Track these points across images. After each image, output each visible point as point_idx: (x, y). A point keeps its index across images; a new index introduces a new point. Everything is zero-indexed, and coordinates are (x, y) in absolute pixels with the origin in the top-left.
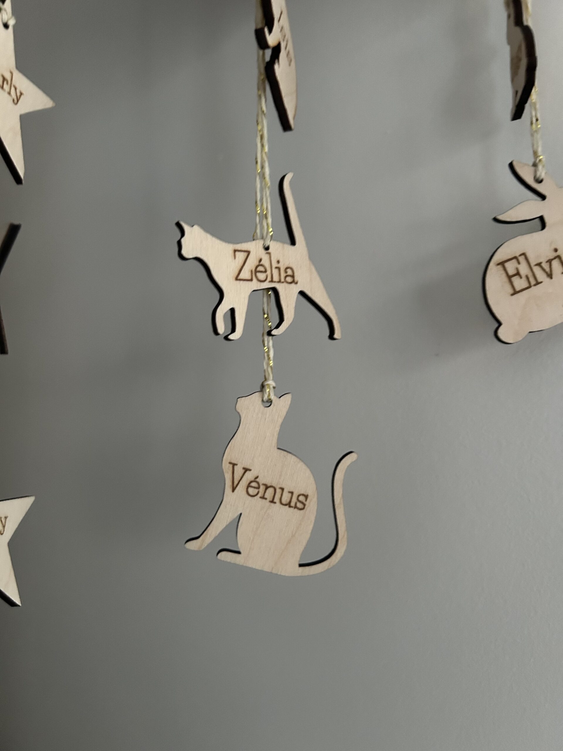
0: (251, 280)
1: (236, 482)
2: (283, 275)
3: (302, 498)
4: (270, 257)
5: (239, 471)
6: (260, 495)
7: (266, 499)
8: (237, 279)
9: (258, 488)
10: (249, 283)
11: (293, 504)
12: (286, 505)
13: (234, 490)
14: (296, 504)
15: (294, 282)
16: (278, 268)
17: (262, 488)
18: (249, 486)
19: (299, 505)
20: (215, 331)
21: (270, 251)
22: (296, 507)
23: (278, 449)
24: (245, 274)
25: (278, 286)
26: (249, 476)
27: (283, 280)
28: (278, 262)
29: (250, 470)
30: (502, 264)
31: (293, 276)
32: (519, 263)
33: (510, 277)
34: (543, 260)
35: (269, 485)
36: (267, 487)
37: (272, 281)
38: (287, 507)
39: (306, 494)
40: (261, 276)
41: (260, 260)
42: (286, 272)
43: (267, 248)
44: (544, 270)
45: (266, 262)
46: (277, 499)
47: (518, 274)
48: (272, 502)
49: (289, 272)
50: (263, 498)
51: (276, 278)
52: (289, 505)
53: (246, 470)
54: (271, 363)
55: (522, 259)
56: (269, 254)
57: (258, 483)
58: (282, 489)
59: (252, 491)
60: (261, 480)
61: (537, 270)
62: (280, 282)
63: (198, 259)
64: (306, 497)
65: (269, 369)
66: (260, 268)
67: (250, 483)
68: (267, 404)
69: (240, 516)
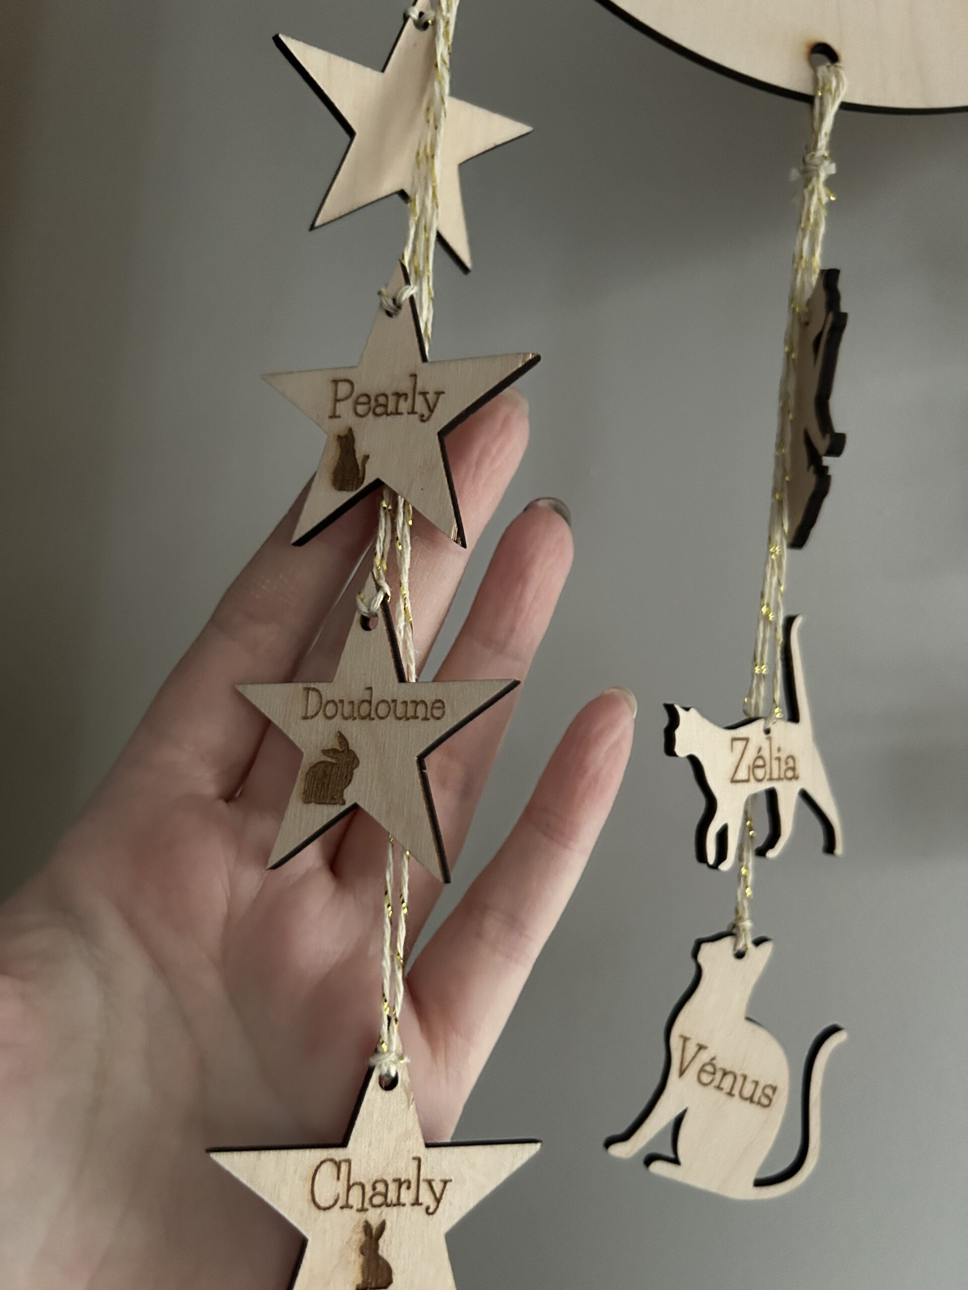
0: (747, 781)
1: (686, 1064)
2: (784, 767)
3: (769, 1091)
4: (770, 744)
5: (691, 1049)
6: (716, 1083)
7: (722, 1089)
8: (733, 781)
9: (714, 1073)
10: (745, 785)
11: (756, 1099)
12: (746, 1099)
13: (682, 1073)
14: (760, 1098)
15: (794, 777)
16: (779, 759)
17: (719, 1075)
18: (702, 1070)
19: (765, 1101)
20: (701, 856)
21: (771, 734)
22: (759, 1103)
23: (748, 1019)
24: (742, 774)
25: (778, 786)
26: (704, 1057)
27: (782, 775)
28: (779, 750)
29: (707, 1048)
31: (794, 769)
35: (728, 1069)
36: (725, 1073)
37: (771, 779)
38: (748, 1102)
39: (774, 1085)
40: (760, 773)
41: (760, 750)
42: (787, 763)
43: (767, 732)
45: (765, 753)
46: (736, 1091)
48: (730, 1094)
49: (791, 764)
50: (719, 1088)
51: (775, 776)
52: (751, 1099)
53: (701, 1047)
54: (749, 892)
56: (770, 739)
57: (714, 1066)
58: (745, 1078)
59: (705, 1078)
60: (720, 1064)
62: (779, 779)
63: (694, 761)
64: (774, 1089)
65: (746, 903)
66: (760, 762)
67: (704, 1065)
68: (740, 955)
69: (685, 1112)
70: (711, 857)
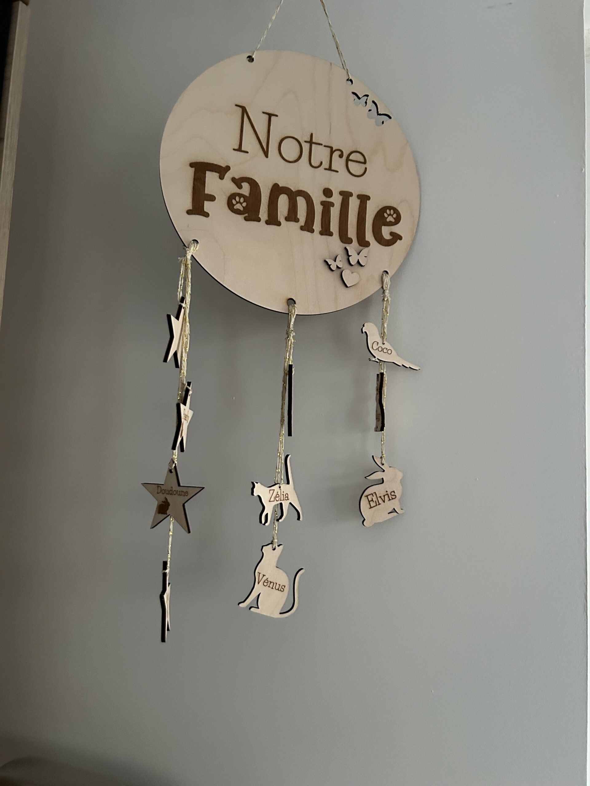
0: (274, 501)
1: (260, 581)
2: (285, 497)
3: (283, 587)
4: (281, 491)
5: (261, 576)
6: (268, 585)
7: (270, 587)
8: (270, 501)
9: (268, 583)
10: (273, 502)
11: (280, 589)
12: (277, 590)
13: (259, 583)
14: (281, 589)
15: (288, 499)
16: (283, 495)
17: (269, 583)
18: (264, 582)
19: (282, 590)
20: (261, 522)
22: (281, 590)
23: (276, 567)
24: (272, 499)
25: (282, 502)
26: (265, 578)
27: (284, 499)
28: (283, 492)
29: (265, 575)
30: (367, 496)
31: (288, 497)
32: (373, 496)
33: (369, 502)
34: (382, 495)
35: (272, 581)
36: (271, 582)
37: (281, 500)
38: (278, 590)
39: (285, 585)
40: (277, 499)
41: (278, 492)
42: (286, 496)
43: (280, 487)
44: (382, 499)
45: (279, 493)
46: (274, 588)
47: (372, 500)
48: (272, 588)
50: (269, 587)
51: (282, 499)
52: (278, 589)
53: (264, 575)
54: (276, 532)
55: (374, 495)
56: (280, 489)
57: (268, 581)
58: (276, 583)
59: (265, 584)
60: (269, 580)
61: (379, 499)
62: (283, 500)
63: (259, 496)
64: (285, 587)
65: (276, 535)
66: (278, 496)
67: (265, 580)
68: (274, 549)
69: (260, 593)
70: (263, 522)
